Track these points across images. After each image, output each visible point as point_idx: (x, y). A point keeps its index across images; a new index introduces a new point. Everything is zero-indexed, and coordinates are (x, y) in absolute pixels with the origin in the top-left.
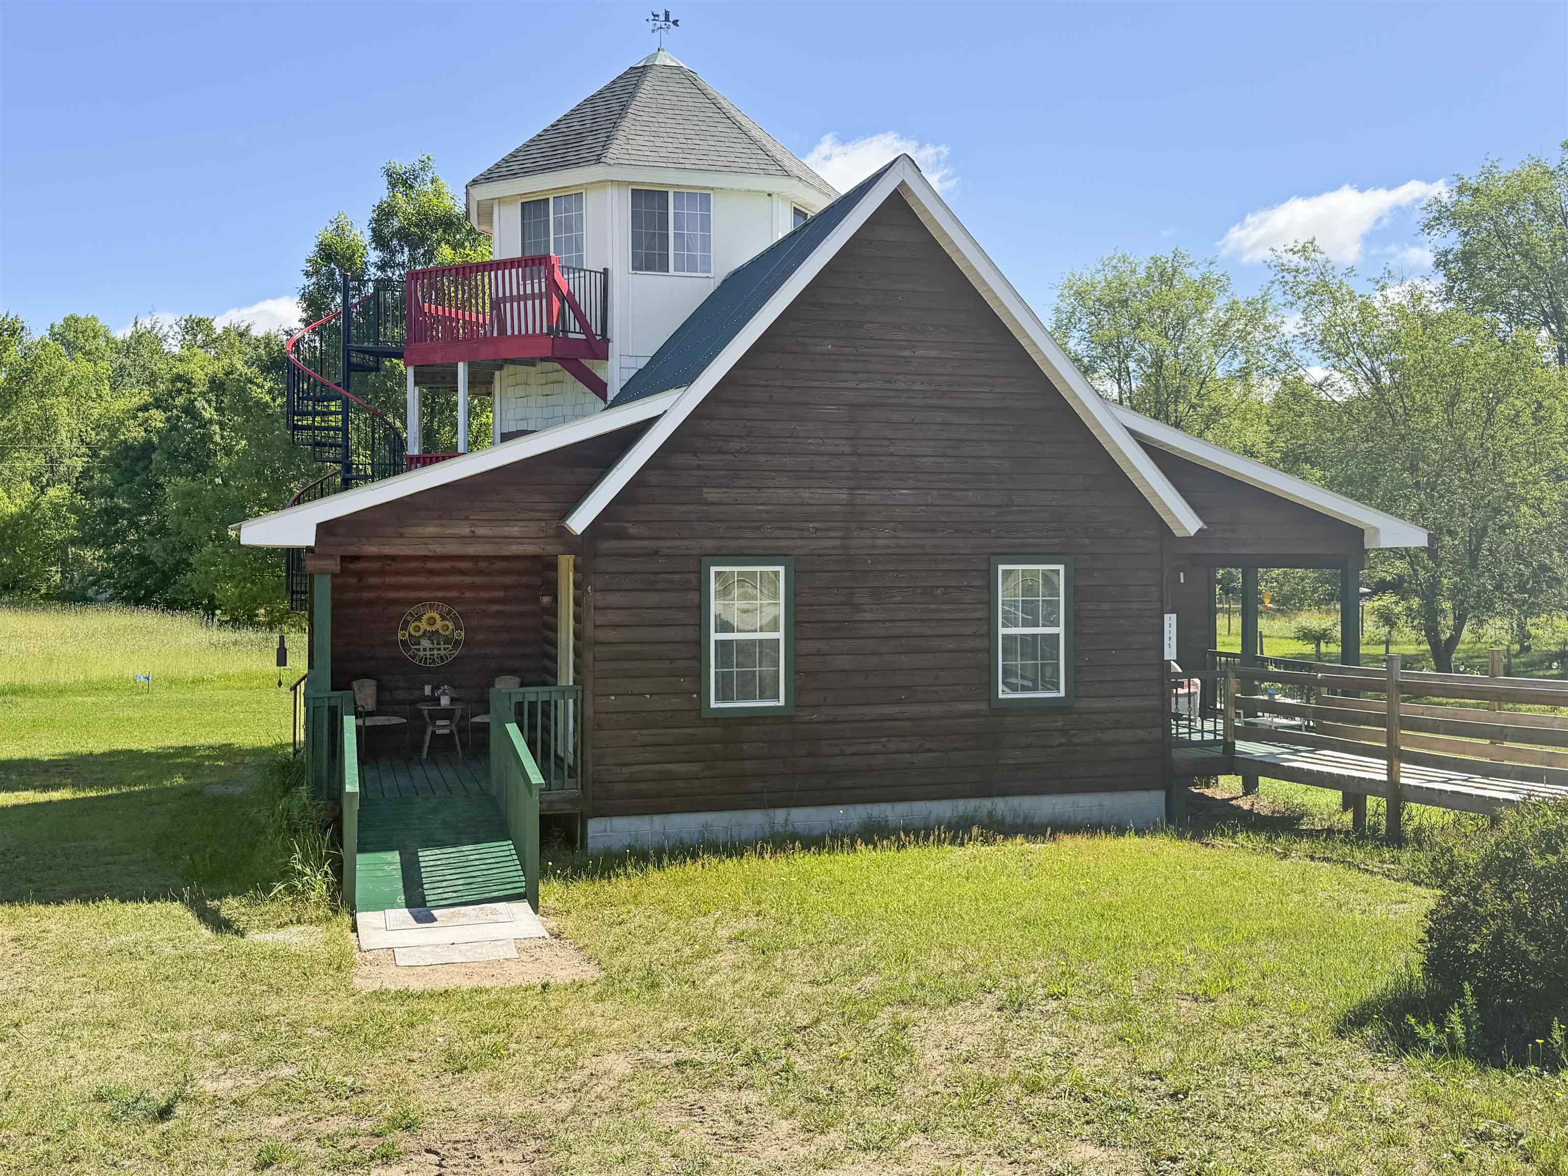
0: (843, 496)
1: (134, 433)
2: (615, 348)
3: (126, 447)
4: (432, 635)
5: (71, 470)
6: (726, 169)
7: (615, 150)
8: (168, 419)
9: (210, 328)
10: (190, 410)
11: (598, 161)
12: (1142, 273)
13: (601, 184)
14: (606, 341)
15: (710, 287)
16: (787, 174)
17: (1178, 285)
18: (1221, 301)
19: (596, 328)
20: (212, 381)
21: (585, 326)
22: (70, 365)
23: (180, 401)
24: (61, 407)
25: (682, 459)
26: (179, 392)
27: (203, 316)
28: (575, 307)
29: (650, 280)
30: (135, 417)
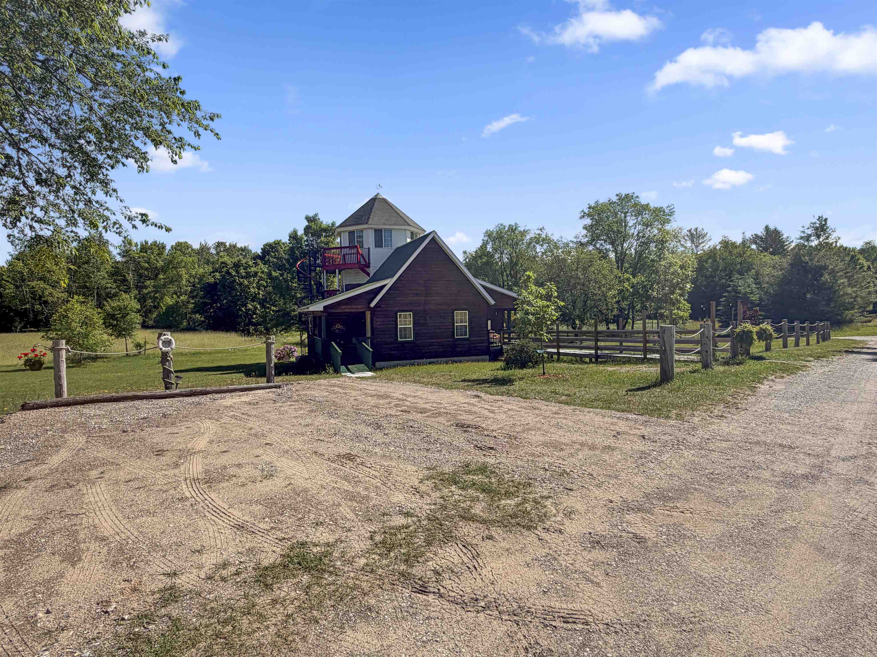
0: (423, 298)
1: (211, 280)
2: (371, 265)
3: (209, 284)
4: (339, 329)
5: (187, 290)
6: (395, 224)
7: (370, 221)
8: (221, 276)
9: (225, 246)
10: (228, 273)
11: (367, 223)
12: (506, 229)
13: (368, 228)
14: (369, 263)
15: (393, 250)
16: (409, 225)
17: (517, 232)
18: (528, 237)
19: (367, 261)
20: (234, 264)
21: (365, 261)
22: (185, 258)
23: (224, 270)
24: (183, 271)
25: (392, 292)
26: (223, 267)
27: (222, 241)
28: (363, 257)
29: (378, 249)
30: (210, 275)
